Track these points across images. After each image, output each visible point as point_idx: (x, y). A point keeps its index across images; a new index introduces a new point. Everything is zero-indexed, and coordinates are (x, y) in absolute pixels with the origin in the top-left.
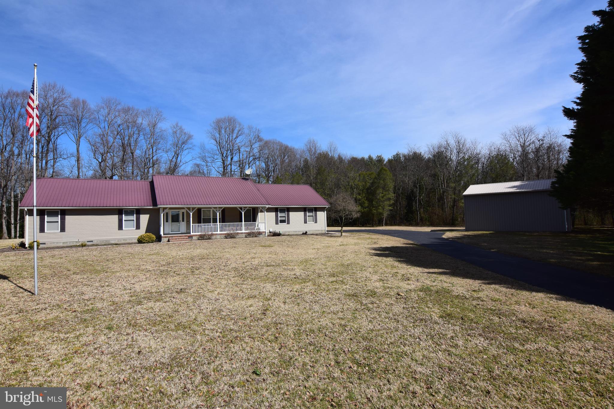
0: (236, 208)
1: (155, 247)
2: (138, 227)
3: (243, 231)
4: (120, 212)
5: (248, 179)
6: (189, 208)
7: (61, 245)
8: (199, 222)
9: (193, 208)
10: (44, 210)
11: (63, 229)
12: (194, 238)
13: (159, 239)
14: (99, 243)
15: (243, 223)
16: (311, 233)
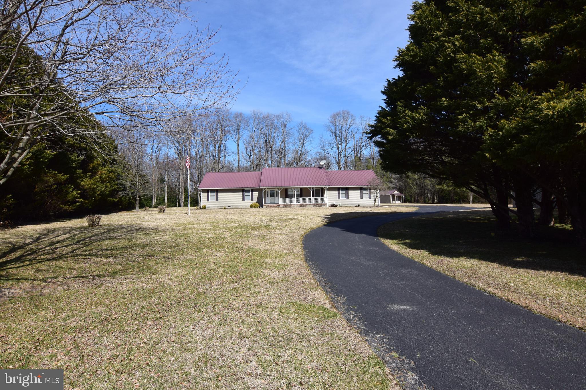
0: (307, 188)
1: (259, 210)
2: (252, 199)
3: (312, 203)
4: (243, 191)
5: (322, 168)
6: (278, 188)
7: (216, 208)
8: (286, 197)
9: (280, 189)
10: (209, 190)
11: (217, 200)
12: (281, 206)
13: (261, 205)
14: (233, 207)
15: (312, 197)
16: (363, 206)
